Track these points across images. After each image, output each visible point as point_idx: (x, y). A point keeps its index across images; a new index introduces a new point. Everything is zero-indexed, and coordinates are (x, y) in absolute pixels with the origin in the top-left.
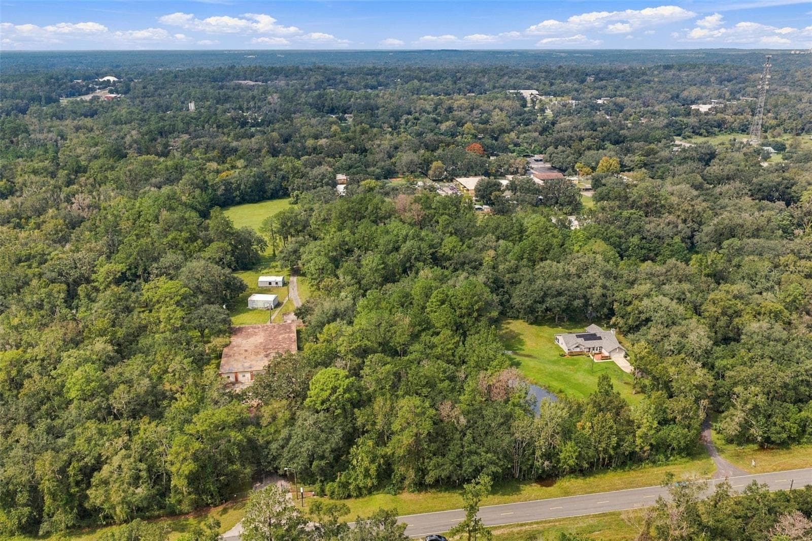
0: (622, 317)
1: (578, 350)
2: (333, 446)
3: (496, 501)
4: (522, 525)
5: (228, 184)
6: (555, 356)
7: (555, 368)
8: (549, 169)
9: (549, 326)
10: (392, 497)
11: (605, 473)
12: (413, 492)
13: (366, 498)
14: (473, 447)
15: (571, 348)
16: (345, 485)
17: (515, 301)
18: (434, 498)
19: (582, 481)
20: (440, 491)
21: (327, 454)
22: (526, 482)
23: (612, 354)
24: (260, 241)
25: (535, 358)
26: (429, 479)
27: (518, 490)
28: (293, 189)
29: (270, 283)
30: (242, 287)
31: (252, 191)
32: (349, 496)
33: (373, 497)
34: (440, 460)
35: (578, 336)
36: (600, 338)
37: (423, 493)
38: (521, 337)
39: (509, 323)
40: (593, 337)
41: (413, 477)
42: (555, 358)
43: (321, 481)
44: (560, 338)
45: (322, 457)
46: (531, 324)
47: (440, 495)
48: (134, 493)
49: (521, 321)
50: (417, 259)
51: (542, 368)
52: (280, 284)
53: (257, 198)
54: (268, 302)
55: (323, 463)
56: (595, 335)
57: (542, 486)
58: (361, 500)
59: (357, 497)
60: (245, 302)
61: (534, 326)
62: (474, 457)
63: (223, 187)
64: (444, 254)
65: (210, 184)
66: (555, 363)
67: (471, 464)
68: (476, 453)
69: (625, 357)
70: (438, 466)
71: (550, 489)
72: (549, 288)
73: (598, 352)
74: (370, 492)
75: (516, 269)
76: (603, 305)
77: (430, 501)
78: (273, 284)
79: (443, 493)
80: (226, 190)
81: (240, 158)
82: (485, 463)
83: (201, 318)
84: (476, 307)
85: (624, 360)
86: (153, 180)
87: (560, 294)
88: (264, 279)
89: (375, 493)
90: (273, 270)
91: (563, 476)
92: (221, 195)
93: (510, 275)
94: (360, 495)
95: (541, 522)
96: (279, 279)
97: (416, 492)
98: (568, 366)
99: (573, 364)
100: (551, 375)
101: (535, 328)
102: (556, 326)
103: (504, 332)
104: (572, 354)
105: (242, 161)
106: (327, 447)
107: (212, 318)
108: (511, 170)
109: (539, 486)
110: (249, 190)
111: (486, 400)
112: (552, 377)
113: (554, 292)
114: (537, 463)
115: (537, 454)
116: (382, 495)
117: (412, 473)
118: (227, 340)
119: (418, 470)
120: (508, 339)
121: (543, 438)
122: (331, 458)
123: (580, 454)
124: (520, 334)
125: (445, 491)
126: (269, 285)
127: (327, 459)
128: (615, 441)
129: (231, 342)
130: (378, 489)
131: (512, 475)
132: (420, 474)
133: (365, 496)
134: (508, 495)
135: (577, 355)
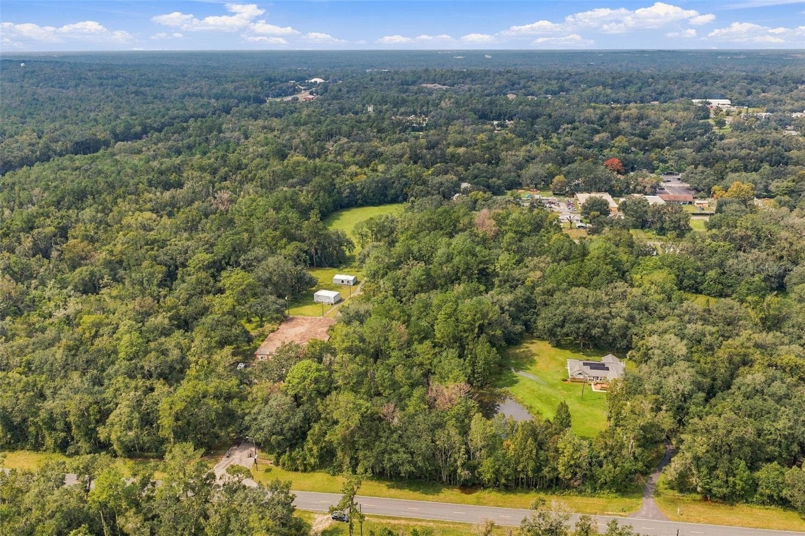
1: (581, 377)
2: (291, 425)
3: (412, 497)
4: (420, 520)
5: (353, 187)
6: (556, 379)
7: (549, 391)
8: (688, 189)
9: (572, 350)
10: (331, 478)
13: (310, 474)
15: (575, 374)
16: (293, 460)
17: (540, 323)
19: (501, 495)
21: (285, 431)
22: (451, 486)
24: (350, 243)
27: (438, 491)
28: (412, 195)
29: (343, 282)
30: (312, 283)
31: (374, 195)
32: (296, 470)
33: (315, 474)
35: (585, 364)
36: (607, 369)
38: (536, 358)
39: (532, 343)
40: (603, 367)
41: (348, 463)
42: (556, 381)
43: (278, 453)
45: (281, 433)
46: (555, 346)
48: (126, 435)
49: (547, 342)
50: (464, 273)
51: (536, 389)
52: (351, 283)
53: (377, 201)
54: (329, 298)
55: (280, 438)
56: (603, 365)
57: (462, 492)
58: (305, 474)
59: (302, 471)
60: (311, 295)
61: (556, 349)
63: (348, 190)
64: (494, 271)
65: (337, 186)
66: (552, 386)
71: (467, 496)
72: (570, 314)
73: (601, 381)
74: (313, 469)
78: (345, 283)
79: (374, 482)
80: (351, 193)
81: (383, 162)
84: (478, 324)
86: (290, 181)
87: (580, 321)
88: (339, 277)
89: (317, 470)
90: (353, 269)
92: (346, 197)
93: (543, 297)
94: (305, 470)
95: (438, 522)
96: (351, 278)
98: (563, 391)
99: (570, 389)
100: (540, 397)
102: (579, 351)
103: (522, 350)
104: (574, 380)
105: (383, 165)
106: (287, 426)
107: (268, 307)
108: (639, 188)
109: (459, 492)
110: (371, 194)
111: (430, 408)
112: (539, 399)
113: (573, 319)
114: (459, 471)
115: (459, 463)
116: (322, 474)
117: (347, 460)
118: (275, 327)
119: (352, 458)
120: (521, 358)
121: (463, 450)
122: (289, 435)
123: (498, 470)
124: (536, 355)
125: (376, 481)
126: (341, 283)
127: (284, 435)
128: (531, 464)
129: (278, 329)
130: (321, 468)
131: (440, 478)
132: (353, 461)
133: (310, 472)
134: (427, 494)
135: (578, 382)
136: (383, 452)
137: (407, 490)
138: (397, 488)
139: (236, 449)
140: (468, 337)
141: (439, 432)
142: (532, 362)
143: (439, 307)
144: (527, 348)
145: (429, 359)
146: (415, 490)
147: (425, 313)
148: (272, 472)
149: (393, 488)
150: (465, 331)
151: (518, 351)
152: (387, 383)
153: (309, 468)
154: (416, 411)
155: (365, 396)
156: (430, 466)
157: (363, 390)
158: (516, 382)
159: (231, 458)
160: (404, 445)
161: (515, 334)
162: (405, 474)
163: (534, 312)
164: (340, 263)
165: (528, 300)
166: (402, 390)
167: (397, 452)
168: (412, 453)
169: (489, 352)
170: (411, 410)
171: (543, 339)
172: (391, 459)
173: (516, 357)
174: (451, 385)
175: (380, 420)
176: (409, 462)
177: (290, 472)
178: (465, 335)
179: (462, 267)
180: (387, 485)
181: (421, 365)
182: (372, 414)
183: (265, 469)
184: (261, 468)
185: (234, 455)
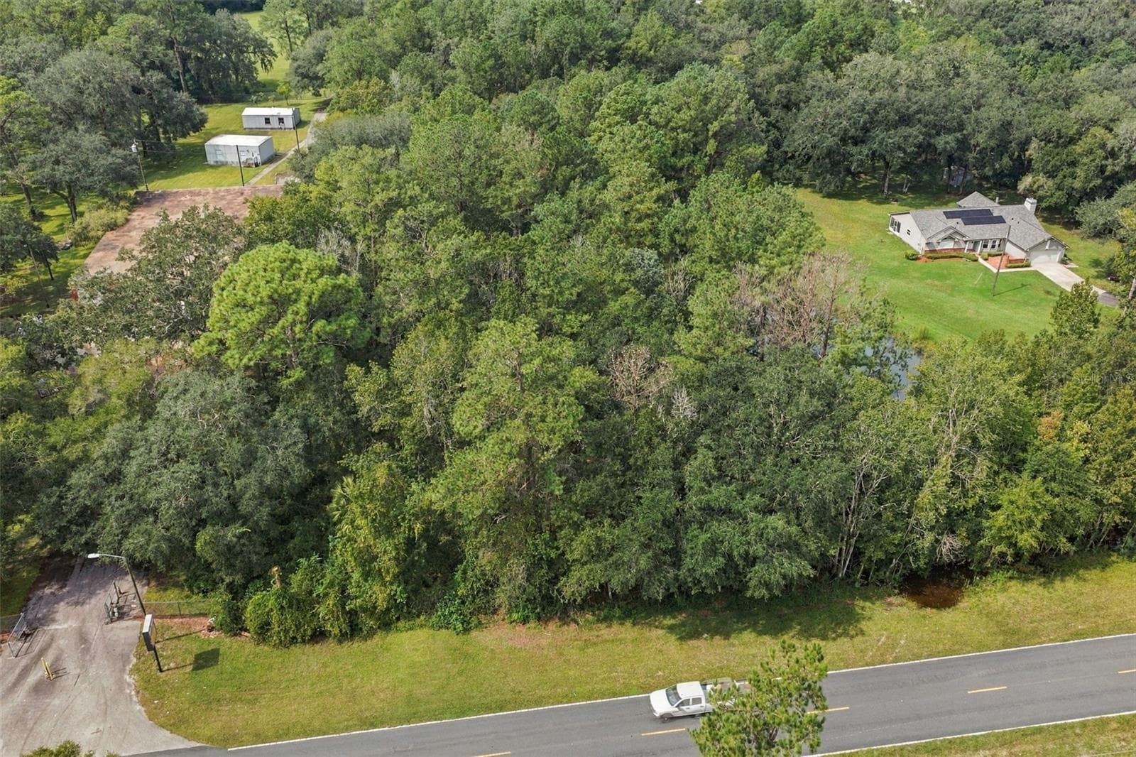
0: (1051, 175)
1: (950, 245)
2: (268, 480)
6: (893, 259)
7: (899, 284)
9: (870, 199)
10: (456, 640)
11: (1105, 566)
12: (525, 621)
13: (374, 642)
14: (719, 494)
15: (934, 241)
16: (301, 604)
18: (588, 643)
19: (1040, 590)
20: (607, 619)
21: (245, 506)
23: (1033, 253)
26: (571, 587)
29: (267, 120)
30: (194, 122)
32: (319, 636)
33: (397, 636)
34: (607, 531)
35: (950, 215)
36: (1000, 220)
37: (552, 626)
40: (983, 217)
41: (521, 579)
42: (896, 264)
43: (231, 588)
44: (904, 220)
45: (231, 514)
46: (830, 195)
47: (604, 632)
52: (289, 123)
55: (233, 532)
56: (984, 213)
57: (925, 604)
58: (356, 645)
59: (343, 638)
60: (199, 148)
62: (724, 529)
64: (635, 51)
67: (712, 548)
68: (726, 512)
69: (1063, 262)
70: (598, 553)
71: (947, 617)
72: (881, 105)
73: (994, 251)
74: (386, 625)
75: (797, 75)
76: (1002, 147)
77: (573, 654)
79: (616, 627)
82: (758, 549)
83: (57, 162)
84: (714, 127)
85: (1061, 267)
87: (905, 120)
88: (255, 112)
89: (401, 624)
91: (984, 573)
93: (783, 87)
94: (353, 630)
96: (285, 114)
97: (532, 624)
98: (929, 281)
99: (941, 277)
101: (836, 205)
104: (933, 254)
106: (249, 484)
109: (912, 604)
113: (893, 116)
116: (423, 634)
118: (120, 215)
119: (537, 563)
122: (264, 518)
125: (622, 620)
126: (264, 121)
127: (245, 520)
129: (127, 220)
130: (410, 616)
133: (371, 633)
135: (946, 257)
136: (673, 524)
137: (748, 636)
138: (714, 632)
139: (56, 599)
143: (586, 102)
148: (225, 664)
149: (695, 635)
153: (370, 622)
159: (40, 640)
177: (296, 650)
179: (572, 41)
180: (671, 629)
183: (190, 659)
184: (178, 654)
185: (53, 620)
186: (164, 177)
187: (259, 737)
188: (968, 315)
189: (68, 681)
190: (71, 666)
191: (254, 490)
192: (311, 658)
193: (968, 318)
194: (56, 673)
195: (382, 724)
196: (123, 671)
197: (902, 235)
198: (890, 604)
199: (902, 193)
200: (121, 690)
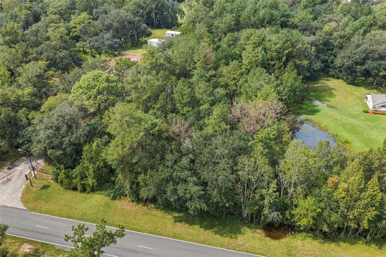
1: (383, 109)
3: (202, 238)
6: (358, 111)
9: (366, 88)
12: (133, 201)
15: (377, 106)
17: (338, 62)
20: (158, 208)
21: (64, 146)
22: (253, 225)
24: (181, 11)
25: (338, 109)
27: (237, 232)
32: (75, 189)
33: (95, 194)
37: (140, 206)
38: (333, 91)
39: (328, 80)
41: (128, 187)
42: (357, 113)
43: (57, 168)
44: (369, 97)
49: (341, 81)
51: (339, 119)
55: (58, 152)
58: (84, 194)
59: (81, 192)
60: (145, 42)
61: (351, 86)
64: (293, 23)
66: (354, 116)
68: (187, 181)
71: (273, 243)
74: (93, 190)
77: (139, 215)
79: (159, 211)
82: (189, 196)
84: (287, 52)
87: (382, 58)
88: (169, 32)
89: (98, 192)
93: (341, 40)
94: (84, 190)
96: (179, 33)
97: (135, 203)
98: (366, 122)
99: (373, 121)
100: (344, 126)
101: (350, 88)
102: (373, 88)
103: (319, 85)
104: (376, 112)
106: (66, 140)
109: (263, 234)
111: (232, 129)
112: (344, 127)
113: (376, 56)
114: (266, 212)
115: (266, 202)
116: (101, 196)
117: (127, 185)
120: (320, 91)
121: (273, 185)
122: (69, 150)
123: (320, 215)
124: (334, 89)
126: (171, 35)
128: (372, 213)
130: (101, 190)
131: (240, 214)
132: (134, 187)
133: (88, 193)
134: (222, 235)
135: (381, 114)
136: (168, 180)
137: (197, 227)
139: (23, 161)
140: (274, 65)
141: (243, 160)
142: (332, 95)
143: (248, 38)
144: (323, 83)
145: (234, 79)
146: (207, 228)
147: (233, 46)
148: (49, 190)
150: (272, 59)
151: (316, 85)
152: (186, 100)
153: (89, 189)
154: (215, 131)
155: (159, 113)
156: (228, 201)
157: (158, 106)
158: (318, 111)
159: (12, 171)
160: (195, 173)
161: (314, 70)
162: (194, 212)
163: (331, 54)
164: (174, 26)
165: (326, 44)
166: (201, 108)
167: (185, 181)
168: (205, 184)
169: (295, 79)
170: (209, 130)
171: (338, 78)
172: (176, 190)
173: (315, 90)
174: (259, 103)
175: (169, 139)
176: (199, 197)
177: (68, 191)
178: (273, 63)
180: (175, 217)
181: (226, 86)
182: (160, 132)
183: (42, 186)
184: (39, 184)
185: (19, 166)
186: (133, 49)
187: (41, 212)
188: (372, 137)
189: (10, 183)
190: (13, 180)
191: (67, 142)
192: (70, 195)
193: (371, 139)
194: (9, 180)
195: (72, 218)
196: (24, 184)
197: (367, 102)
198: (255, 232)
199: (382, 87)
200: (20, 188)
